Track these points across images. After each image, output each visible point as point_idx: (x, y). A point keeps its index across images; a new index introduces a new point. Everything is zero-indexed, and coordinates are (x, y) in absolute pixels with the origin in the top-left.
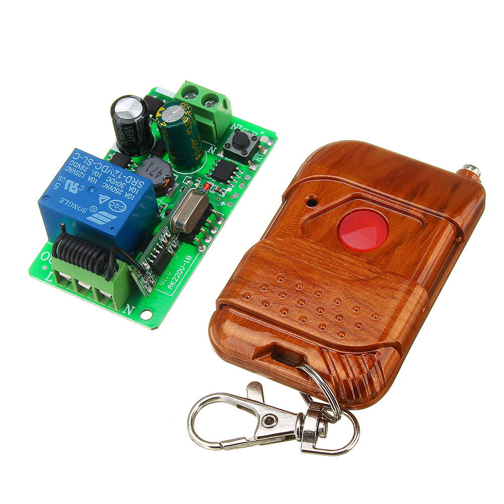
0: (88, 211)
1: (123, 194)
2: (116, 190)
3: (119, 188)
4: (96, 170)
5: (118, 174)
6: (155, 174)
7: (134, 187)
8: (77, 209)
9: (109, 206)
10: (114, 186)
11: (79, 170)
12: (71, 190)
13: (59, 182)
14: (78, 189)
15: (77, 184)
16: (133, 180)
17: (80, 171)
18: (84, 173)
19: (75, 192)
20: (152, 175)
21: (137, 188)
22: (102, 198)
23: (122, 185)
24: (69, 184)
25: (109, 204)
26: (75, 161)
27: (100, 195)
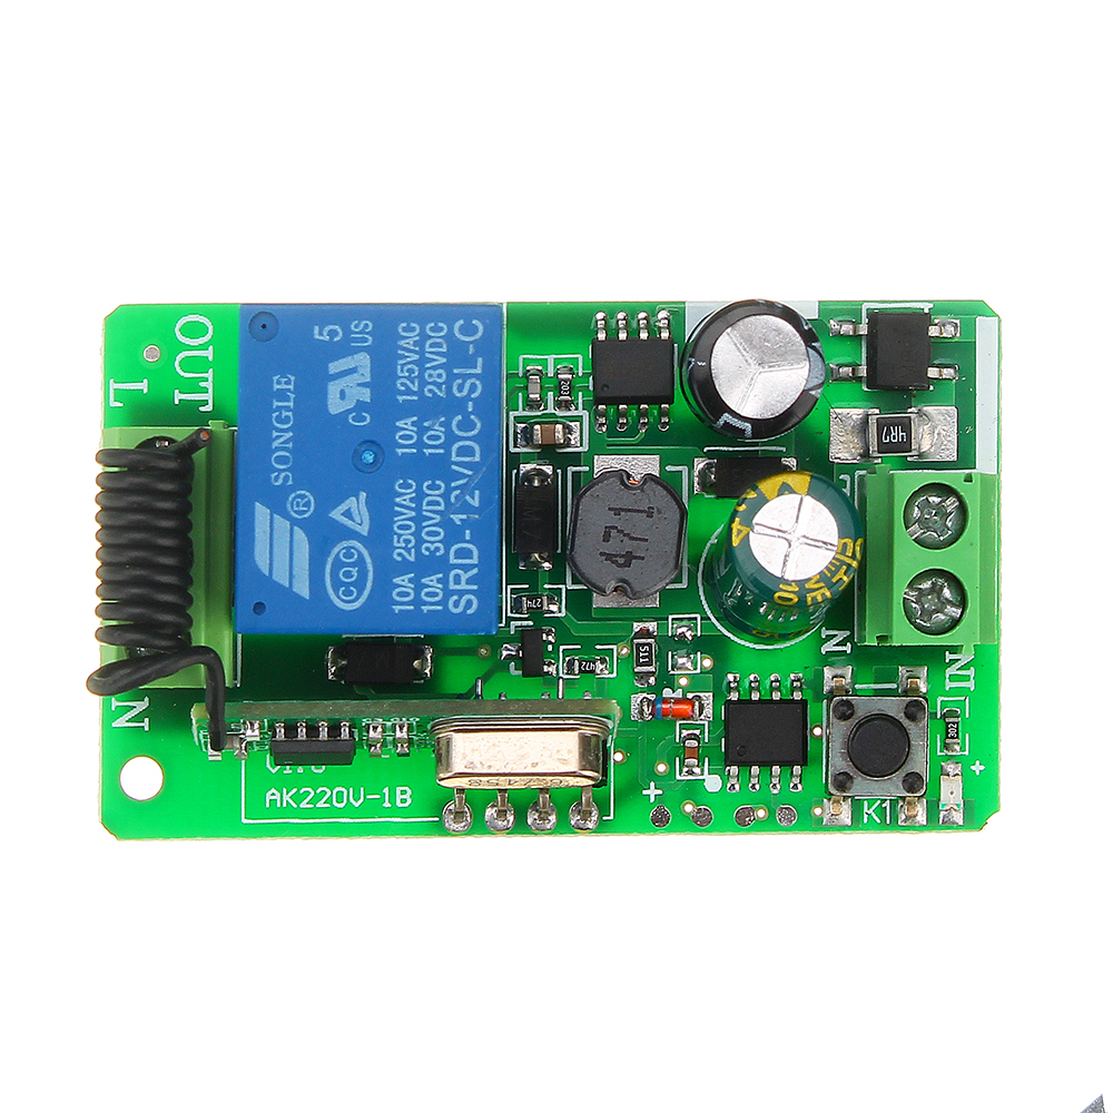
0: (284, 491)
1: (405, 567)
2: (407, 535)
3: (420, 541)
4: (447, 425)
5: (466, 508)
6: (615, 546)
7: (446, 589)
8: (277, 449)
9: (336, 550)
10: (419, 519)
11: (422, 370)
12: (333, 389)
13: (347, 331)
14: (349, 411)
15: (366, 395)
16: (466, 568)
17: (421, 376)
18: (420, 393)
19: (335, 406)
20: (607, 538)
21: (444, 602)
22: (355, 511)
23: (434, 544)
24: (353, 371)
25: (345, 544)
26: (450, 337)
27: (363, 495)
